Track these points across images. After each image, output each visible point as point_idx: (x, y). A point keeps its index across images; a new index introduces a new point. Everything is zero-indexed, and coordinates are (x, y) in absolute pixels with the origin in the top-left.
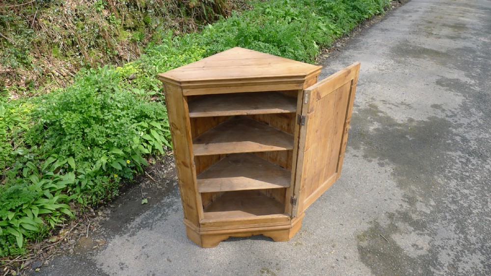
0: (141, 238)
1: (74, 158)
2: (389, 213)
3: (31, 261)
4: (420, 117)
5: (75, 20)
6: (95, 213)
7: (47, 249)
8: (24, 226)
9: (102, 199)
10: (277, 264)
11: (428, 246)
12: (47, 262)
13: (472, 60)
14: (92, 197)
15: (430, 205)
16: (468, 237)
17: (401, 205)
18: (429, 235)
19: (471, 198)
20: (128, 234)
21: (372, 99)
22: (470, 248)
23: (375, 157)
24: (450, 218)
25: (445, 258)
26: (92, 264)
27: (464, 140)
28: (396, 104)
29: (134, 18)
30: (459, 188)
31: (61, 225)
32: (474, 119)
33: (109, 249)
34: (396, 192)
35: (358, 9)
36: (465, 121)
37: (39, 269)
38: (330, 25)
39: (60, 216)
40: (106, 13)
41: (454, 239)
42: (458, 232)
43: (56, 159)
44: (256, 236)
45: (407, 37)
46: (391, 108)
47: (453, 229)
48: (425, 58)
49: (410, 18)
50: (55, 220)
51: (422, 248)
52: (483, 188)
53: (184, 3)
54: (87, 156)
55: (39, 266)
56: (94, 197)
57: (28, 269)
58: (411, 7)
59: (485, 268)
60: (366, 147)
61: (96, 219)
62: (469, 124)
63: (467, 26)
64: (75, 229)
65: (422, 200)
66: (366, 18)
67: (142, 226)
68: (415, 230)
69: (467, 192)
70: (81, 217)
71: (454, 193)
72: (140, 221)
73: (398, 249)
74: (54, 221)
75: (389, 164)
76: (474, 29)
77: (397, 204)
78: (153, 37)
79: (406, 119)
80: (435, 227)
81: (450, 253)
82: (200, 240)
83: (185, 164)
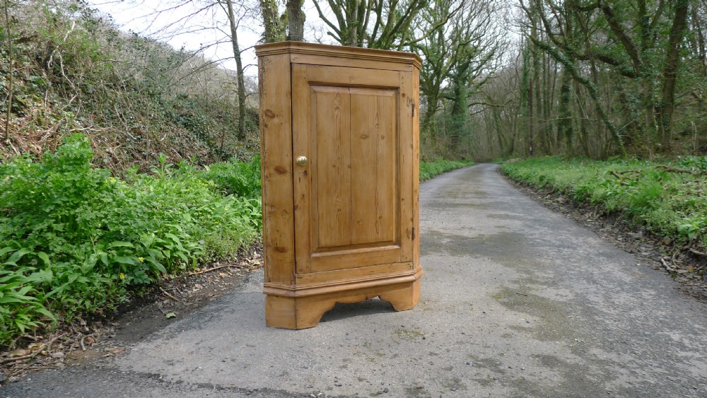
0: (188, 338)
2: (512, 281)
4: (489, 233)
6: (89, 328)
7: (9, 364)
10: (413, 326)
11: (571, 294)
12: (13, 378)
13: (509, 207)
17: (520, 276)
20: (162, 339)
22: (612, 291)
23: (464, 255)
24: (576, 278)
25: (595, 298)
26: (110, 369)
27: (544, 241)
28: (457, 229)
30: (566, 263)
31: (29, 336)
32: (543, 231)
33: (134, 353)
34: (506, 269)
36: (535, 232)
42: (592, 284)
46: (454, 231)
47: (586, 283)
48: (462, 207)
51: (567, 296)
52: (588, 261)
59: (637, 299)
60: (449, 251)
62: (540, 233)
63: (488, 193)
64: (58, 342)
65: (538, 272)
67: (183, 329)
68: (549, 287)
69: (576, 264)
71: (565, 266)
72: (176, 327)
73: (543, 299)
75: (483, 257)
76: (497, 194)
77: (516, 276)
79: (476, 235)
80: (567, 284)
82: (293, 314)
83: (280, 171)
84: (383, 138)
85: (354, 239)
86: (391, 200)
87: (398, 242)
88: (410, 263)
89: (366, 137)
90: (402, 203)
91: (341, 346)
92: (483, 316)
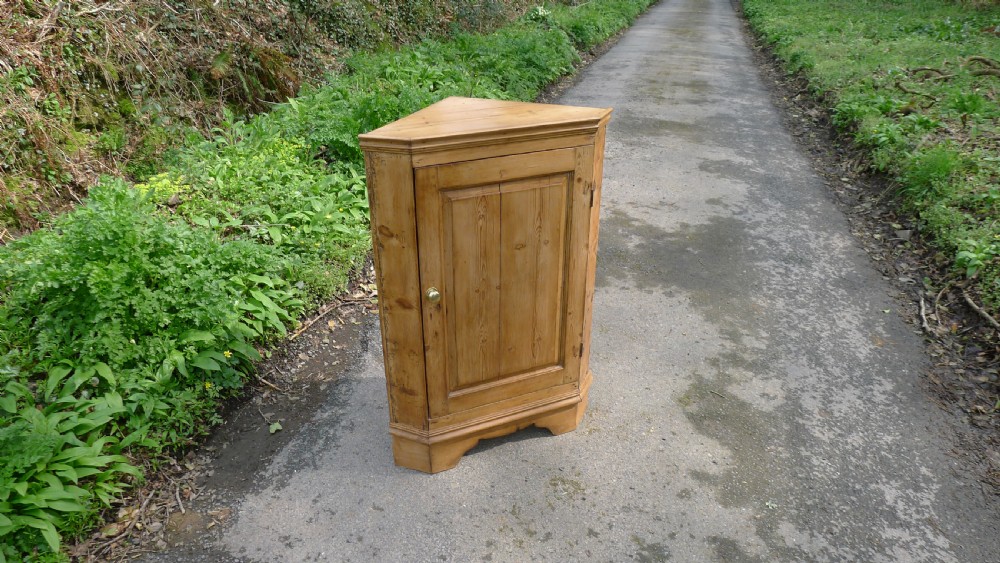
0: (303, 487)
1: (107, 363)
2: (710, 360)
4: (698, 218)
6: (181, 466)
8: (53, 505)
9: (190, 436)
10: (573, 468)
11: (782, 392)
13: (736, 132)
14: (169, 434)
15: (763, 338)
16: (829, 369)
17: (722, 345)
18: (778, 377)
19: (811, 318)
20: (271, 487)
21: (613, 202)
22: (837, 383)
23: (655, 286)
24: (795, 349)
25: (809, 403)
27: (771, 242)
28: (653, 206)
29: (95, 104)
30: (790, 308)
32: (773, 213)
33: (243, 521)
34: (706, 328)
35: (536, 66)
36: (760, 217)
41: (811, 376)
42: (813, 366)
45: (628, 106)
46: (648, 213)
47: (806, 364)
48: (667, 135)
50: (106, 488)
51: (775, 397)
52: (821, 302)
53: (200, 71)
54: (137, 356)
56: (173, 434)
58: (614, 61)
59: (865, 404)
60: (635, 274)
61: (185, 477)
62: (768, 220)
63: (709, 83)
64: (151, 501)
65: (748, 334)
67: (294, 467)
68: (756, 374)
69: (802, 311)
70: (156, 478)
71: (787, 316)
72: (286, 460)
73: (743, 405)
75: (680, 293)
76: (721, 88)
77: (717, 345)
78: (143, 141)
79: (678, 226)
80: (781, 366)
81: (815, 394)
82: (427, 459)
83: (404, 304)
84: (546, 242)
85: (503, 368)
86: (553, 317)
87: (562, 362)
88: (575, 382)
89: (523, 246)
90: (569, 317)
91: (485, 511)
92: (661, 447)
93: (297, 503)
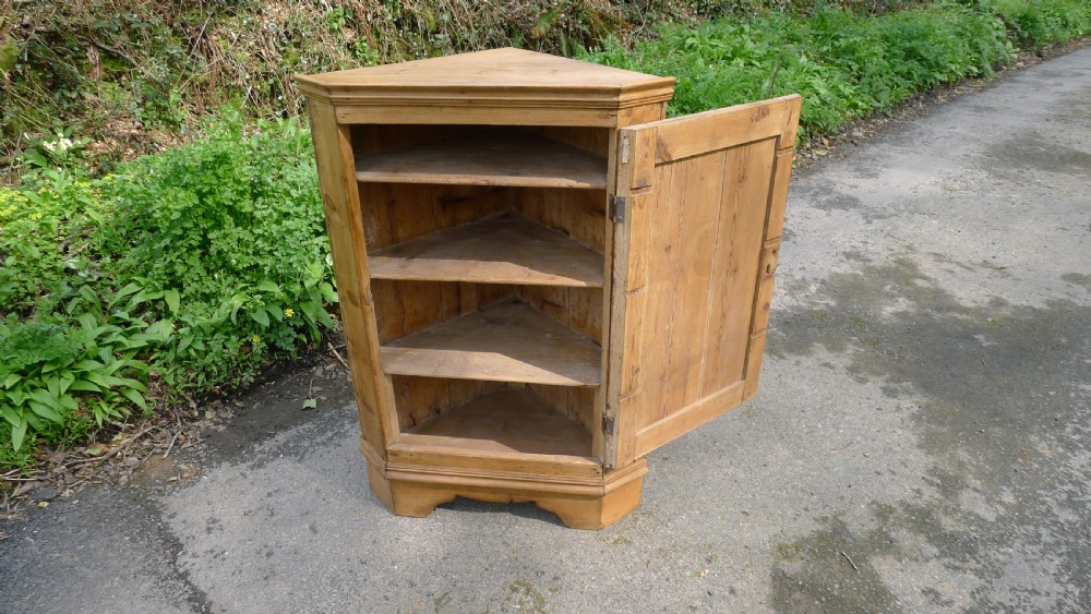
1: (181, 291)
2: (879, 506)
3: (37, 484)
4: (1025, 297)
5: (283, 44)
6: (199, 411)
7: (77, 467)
8: (35, 407)
9: (218, 384)
10: (556, 578)
11: (969, 600)
12: (67, 493)
14: (197, 376)
15: (1000, 502)
17: (918, 491)
18: (979, 573)
20: (250, 463)
21: (909, 247)
24: (1050, 540)
26: (153, 511)
28: (968, 265)
29: (409, 52)
31: (119, 424)
33: (200, 486)
34: (911, 457)
35: (921, 60)
37: (46, 504)
38: (841, 87)
39: (121, 405)
40: (349, 35)
41: (1048, 594)
43: (140, 288)
44: (519, 503)
45: (1038, 126)
46: (952, 272)
48: (1072, 172)
49: (1059, 88)
50: (106, 409)
53: (521, 29)
55: (47, 497)
56: (202, 377)
57: (26, 499)
58: (1067, 67)
60: (863, 350)
61: (196, 424)
64: (146, 436)
65: (979, 488)
66: (941, 82)
67: (285, 450)
68: (943, 554)
70: (166, 415)
71: (1077, 483)
73: (880, 594)
74: (104, 412)
75: (911, 394)
79: (987, 300)
80: (1001, 557)
82: (389, 495)
83: (352, 298)
91: (412, 584)
92: (698, 603)
93: (255, 489)
